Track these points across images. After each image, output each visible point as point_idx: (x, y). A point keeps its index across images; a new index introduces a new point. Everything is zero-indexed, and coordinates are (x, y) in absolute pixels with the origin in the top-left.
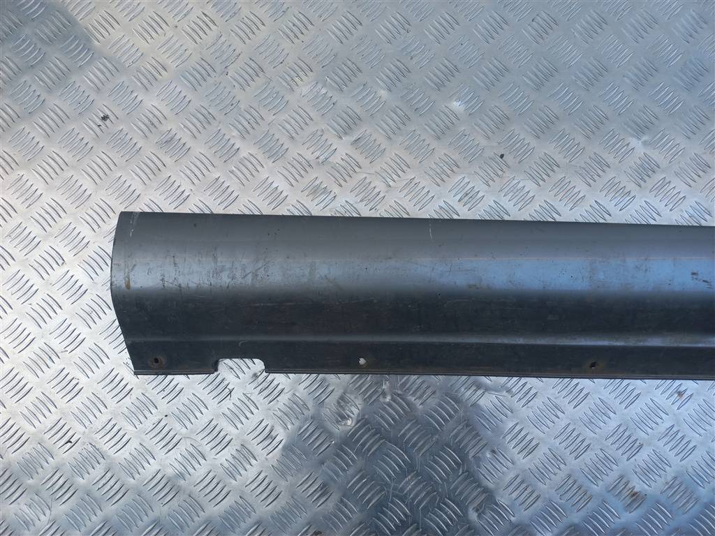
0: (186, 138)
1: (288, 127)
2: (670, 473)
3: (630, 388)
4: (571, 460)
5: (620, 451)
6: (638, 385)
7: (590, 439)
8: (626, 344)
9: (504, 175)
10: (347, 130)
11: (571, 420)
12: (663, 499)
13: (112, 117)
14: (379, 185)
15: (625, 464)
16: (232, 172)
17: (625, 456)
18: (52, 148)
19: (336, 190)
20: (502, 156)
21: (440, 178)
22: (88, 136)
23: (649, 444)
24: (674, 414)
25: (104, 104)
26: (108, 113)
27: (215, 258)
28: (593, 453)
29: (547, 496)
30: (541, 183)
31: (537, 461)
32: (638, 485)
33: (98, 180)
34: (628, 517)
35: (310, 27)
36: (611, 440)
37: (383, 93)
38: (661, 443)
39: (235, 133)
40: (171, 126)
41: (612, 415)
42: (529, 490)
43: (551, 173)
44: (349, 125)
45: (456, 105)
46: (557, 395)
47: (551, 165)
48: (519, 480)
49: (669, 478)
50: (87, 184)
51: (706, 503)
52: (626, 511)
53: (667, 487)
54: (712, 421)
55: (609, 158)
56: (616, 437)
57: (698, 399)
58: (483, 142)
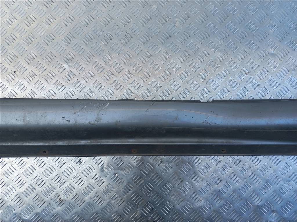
2: (75, 192)
3: (62, 160)
4: (38, 188)
5: (57, 184)
6: (65, 159)
7: (46, 180)
8: (50, 144)
9: (16, 79)
11: (39, 173)
12: (72, 202)
15: (58, 189)
17: (59, 186)
20: (15, 72)
23: (68, 182)
24: (78, 170)
28: (46, 185)
29: (28, 202)
30: (30, 82)
31: (25, 189)
32: (63, 197)
34: (58, 209)
36: (54, 180)
38: (72, 181)
41: (54, 171)
42: (21, 200)
43: (33, 78)
46: (34, 164)
47: (34, 75)
48: (17, 197)
49: (74, 194)
51: (87, 203)
52: (58, 207)
53: (73, 197)
54: (91, 172)
55: (56, 72)
56: (55, 179)
57: (87, 164)
58: (7, 66)
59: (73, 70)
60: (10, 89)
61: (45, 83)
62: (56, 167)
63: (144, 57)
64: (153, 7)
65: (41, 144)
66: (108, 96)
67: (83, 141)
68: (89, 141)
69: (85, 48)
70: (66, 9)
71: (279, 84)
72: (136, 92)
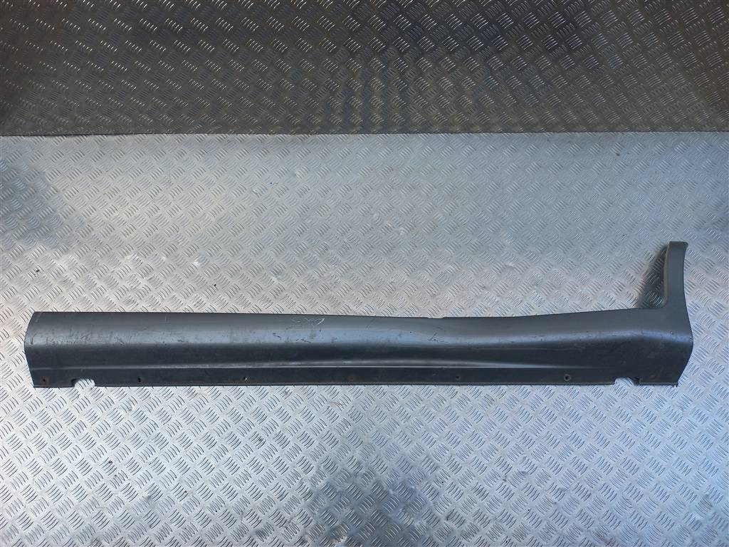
0: (73, 279)
1: (120, 273)
2: (278, 429)
5: (256, 420)
7: (243, 414)
9: (216, 293)
10: (146, 274)
11: (235, 405)
13: (41, 270)
14: (158, 299)
16: (92, 294)
18: (11, 285)
19: (138, 301)
20: (215, 285)
21: (186, 296)
22: (29, 279)
23: (270, 416)
24: (283, 402)
25: (38, 265)
26: (39, 269)
27: (71, 330)
28: (244, 421)
30: (232, 297)
32: (263, 435)
33: (30, 298)
34: (257, 451)
35: (134, 230)
36: (253, 415)
37: (164, 258)
38: (275, 415)
39: (96, 277)
40: (67, 274)
43: (236, 293)
44: (147, 272)
45: (196, 263)
46: (230, 394)
47: (237, 289)
50: (25, 300)
52: (256, 448)
54: (299, 404)
55: (263, 286)
56: (255, 413)
57: (295, 394)
58: (207, 279)
59: (283, 284)
60: (208, 305)
61: (249, 299)
62: (256, 398)
63: (365, 269)
64: (374, 216)
65: (245, 367)
66: (323, 310)
67: (293, 363)
68: (299, 363)
69: (297, 259)
70: (278, 218)
71: (521, 301)
72: (354, 309)
